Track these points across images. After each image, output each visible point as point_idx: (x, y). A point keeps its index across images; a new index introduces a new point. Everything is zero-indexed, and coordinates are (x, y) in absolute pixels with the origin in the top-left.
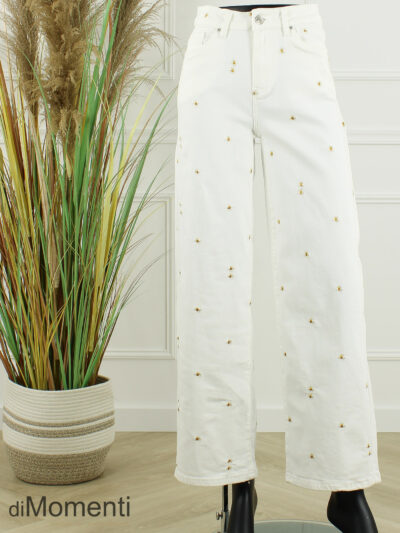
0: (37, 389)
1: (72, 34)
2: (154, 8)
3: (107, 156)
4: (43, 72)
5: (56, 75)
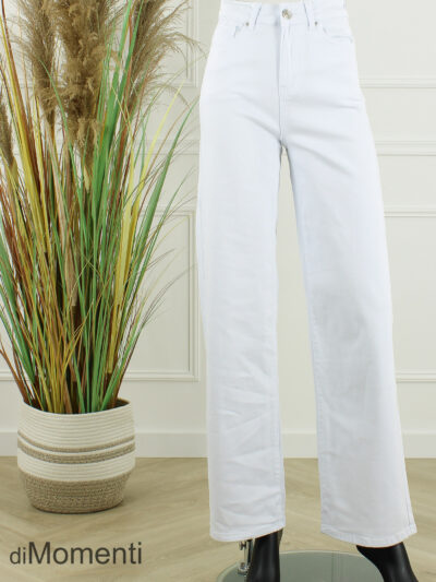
0: (53, 412)
1: (90, 39)
2: (177, 13)
3: (128, 166)
4: (60, 79)
5: (74, 83)
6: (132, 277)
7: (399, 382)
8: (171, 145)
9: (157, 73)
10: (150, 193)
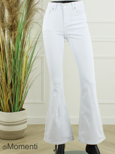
0: (5, 112)
1: (15, 10)
2: (39, 2)
3: (25, 45)
4: (7, 20)
5: (10, 22)
6: (26, 75)
7: (99, 104)
8: (37, 39)
9: (33, 19)
10: (31, 52)
